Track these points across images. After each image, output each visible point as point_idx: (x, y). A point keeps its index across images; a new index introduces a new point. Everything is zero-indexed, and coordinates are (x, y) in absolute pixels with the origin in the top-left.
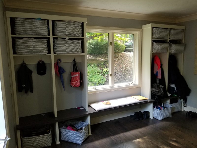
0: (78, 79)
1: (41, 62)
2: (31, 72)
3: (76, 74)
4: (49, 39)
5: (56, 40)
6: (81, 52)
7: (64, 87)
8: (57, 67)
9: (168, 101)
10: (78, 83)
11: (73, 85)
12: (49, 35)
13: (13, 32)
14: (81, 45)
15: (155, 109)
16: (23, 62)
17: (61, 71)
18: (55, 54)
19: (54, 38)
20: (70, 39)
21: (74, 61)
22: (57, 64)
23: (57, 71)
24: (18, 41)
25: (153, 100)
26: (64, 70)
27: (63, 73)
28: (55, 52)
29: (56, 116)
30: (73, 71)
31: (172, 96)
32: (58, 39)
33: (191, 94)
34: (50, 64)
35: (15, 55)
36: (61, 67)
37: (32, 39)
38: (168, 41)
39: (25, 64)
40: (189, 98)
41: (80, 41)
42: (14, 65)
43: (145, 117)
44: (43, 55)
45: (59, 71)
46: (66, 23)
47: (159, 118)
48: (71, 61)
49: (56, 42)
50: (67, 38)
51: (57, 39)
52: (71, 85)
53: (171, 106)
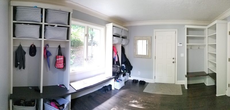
0: (62, 62)
1: (33, 46)
2: (25, 53)
3: (60, 58)
4: (41, 26)
5: (46, 27)
6: (66, 39)
7: (49, 68)
8: (45, 51)
9: (122, 75)
10: (61, 66)
11: (57, 66)
12: (42, 22)
13: (14, 19)
14: (67, 32)
15: (116, 82)
16: (20, 45)
17: (48, 54)
18: (45, 39)
19: (45, 25)
20: (58, 26)
21: (59, 46)
22: (45, 48)
23: (45, 54)
24: (18, 26)
25: (114, 77)
26: (50, 53)
27: (49, 56)
28: (45, 38)
29: (41, 92)
30: (58, 55)
31: (124, 72)
32: (49, 26)
33: (132, 69)
34: (40, 48)
35: (14, 38)
36: (48, 51)
37: (29, 25)
38: (121, 37)
39: (21, 46)
40: (131, 71)
41: (67, 28)
42: (13, 47)
43: (110, 89)
44: (35, 39)
45: (46, 54)
46: (56, 11)
47: (118, 88)
48: (57, 46)
49: (46, 29)
50: (56, 25)
51: (47, 25)
52: (56, 66)
53: (124, 79)
